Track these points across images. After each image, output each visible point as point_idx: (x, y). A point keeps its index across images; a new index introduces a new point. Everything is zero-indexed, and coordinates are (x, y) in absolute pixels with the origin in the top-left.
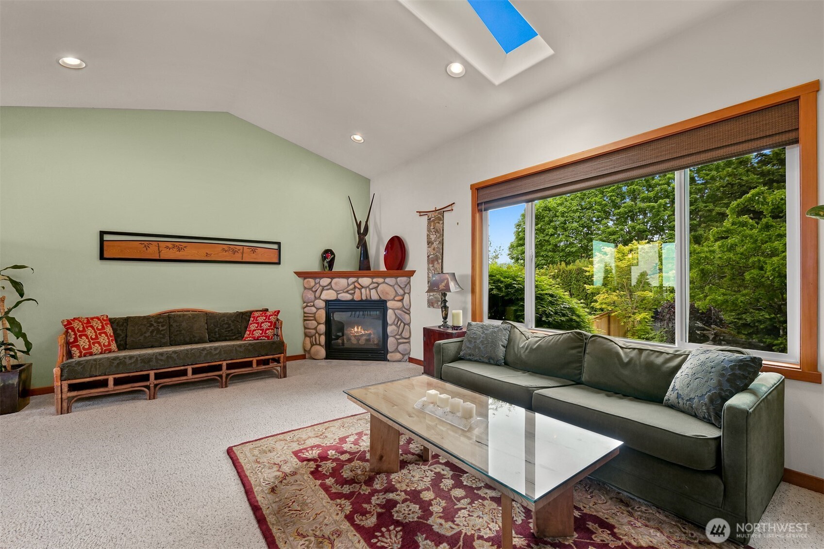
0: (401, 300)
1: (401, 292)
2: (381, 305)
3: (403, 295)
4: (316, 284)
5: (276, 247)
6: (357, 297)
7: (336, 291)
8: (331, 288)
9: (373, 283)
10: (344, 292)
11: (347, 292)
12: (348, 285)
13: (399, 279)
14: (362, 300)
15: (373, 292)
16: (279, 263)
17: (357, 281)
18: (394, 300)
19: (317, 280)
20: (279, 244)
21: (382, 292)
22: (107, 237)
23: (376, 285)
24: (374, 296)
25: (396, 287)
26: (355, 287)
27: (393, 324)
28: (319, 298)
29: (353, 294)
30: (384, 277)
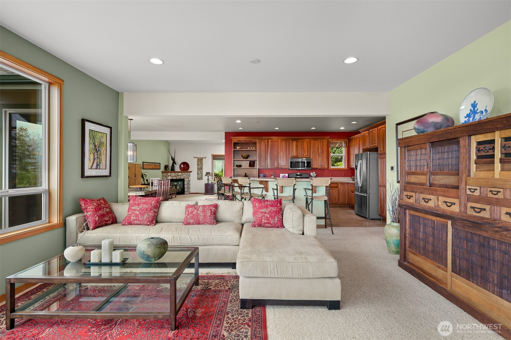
0: (188, 179)
2: (183, 180)
3: (189, 177)
4: (166, 175)
5: (159, 164)
6: (177, 178)
8: (171, 176)
9: (182, 174)
12: (175, 175)
13: (188, 173)
14: (179, 179)
16: (160, 169)
18: (187, 178)
19: (167, 174)
20: (160, 164)
21: (184, 177)
22: (144, 163)
24: (182, 178)
25: (187, 175)
26: (177, 175)
27: (186, 185)
29: (176, 177)
30: (184, 173)
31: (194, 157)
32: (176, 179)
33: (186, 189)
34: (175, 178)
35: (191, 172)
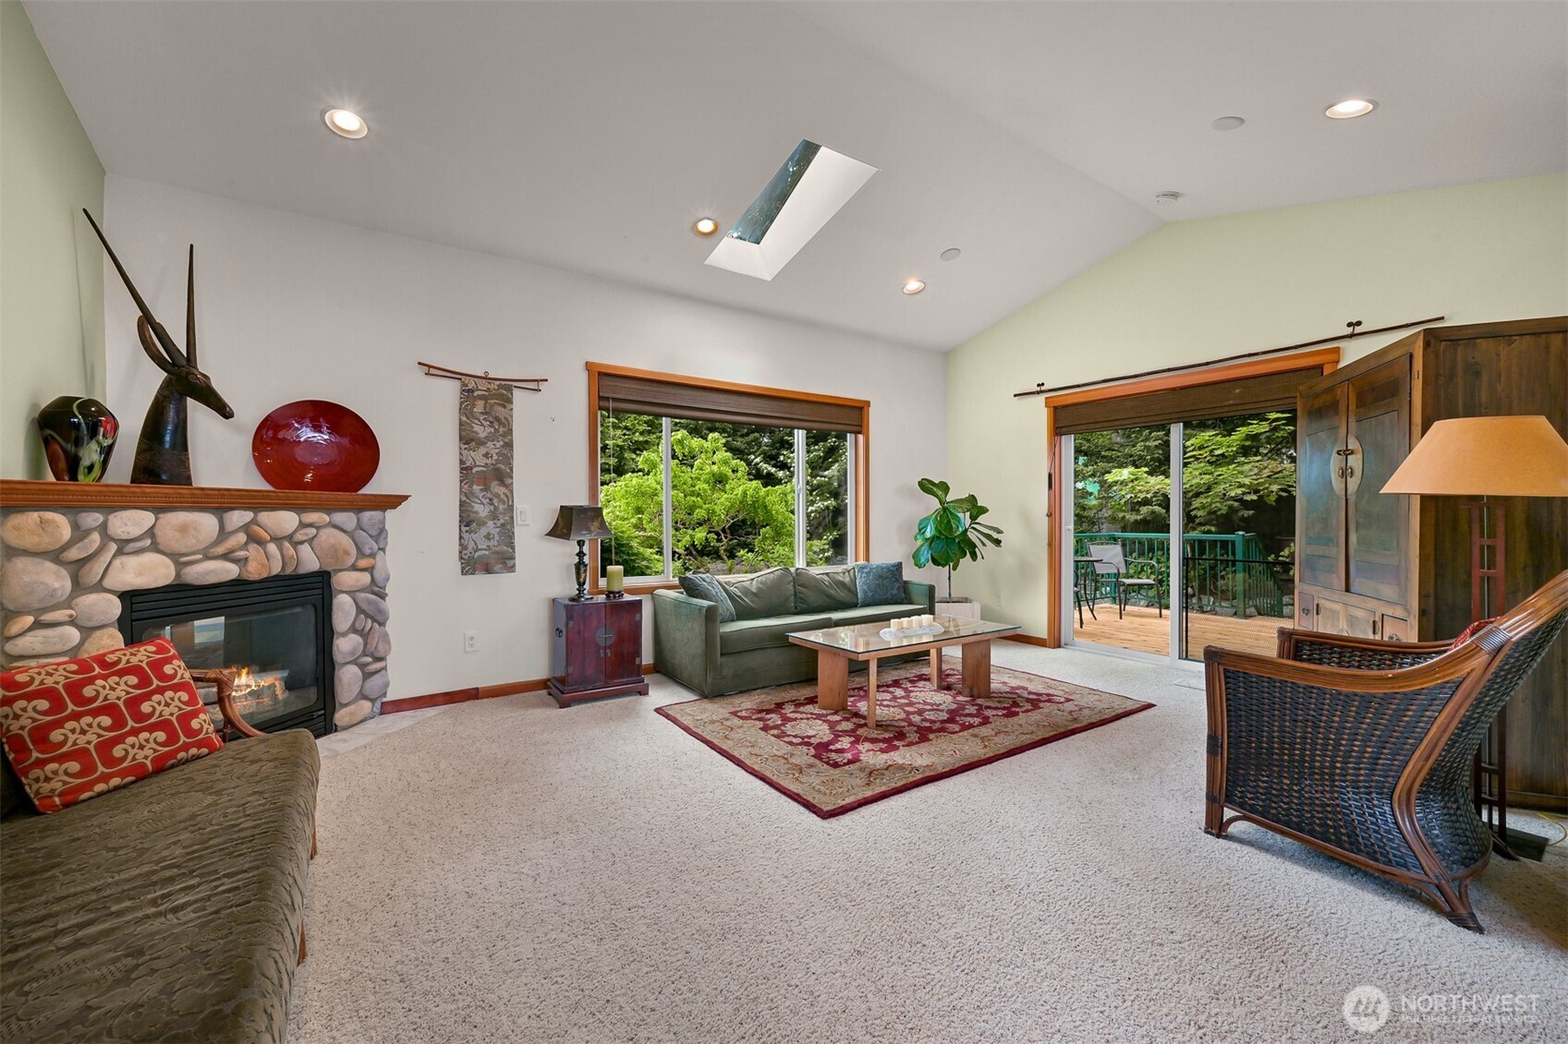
0: (368, 572)
1: (370, 545)
2: (316, 589)
3: (373, 555)
4: (80, 531)
6: (255, 571)
7: (174, 556)
8: (155, 548)
9: (303, 525)
10: (207, 558)
11: (226, 557)
12: (223, 533)
13: (367, 515)
15: (305, 550)
17: (254, 521)
18: (354, 568)
19: (93, 519)
23: (314, 531)
24: (310, 561)
25: (359, 537)
26: (248, 539)
27: (353, 629)
28: (99, 587)
29: (242, 562)
30: (329, 509)
31: (430, 370)
32: (238, 584)
33: (348, 678)
34: (229, 571)
35: (394, 501)
